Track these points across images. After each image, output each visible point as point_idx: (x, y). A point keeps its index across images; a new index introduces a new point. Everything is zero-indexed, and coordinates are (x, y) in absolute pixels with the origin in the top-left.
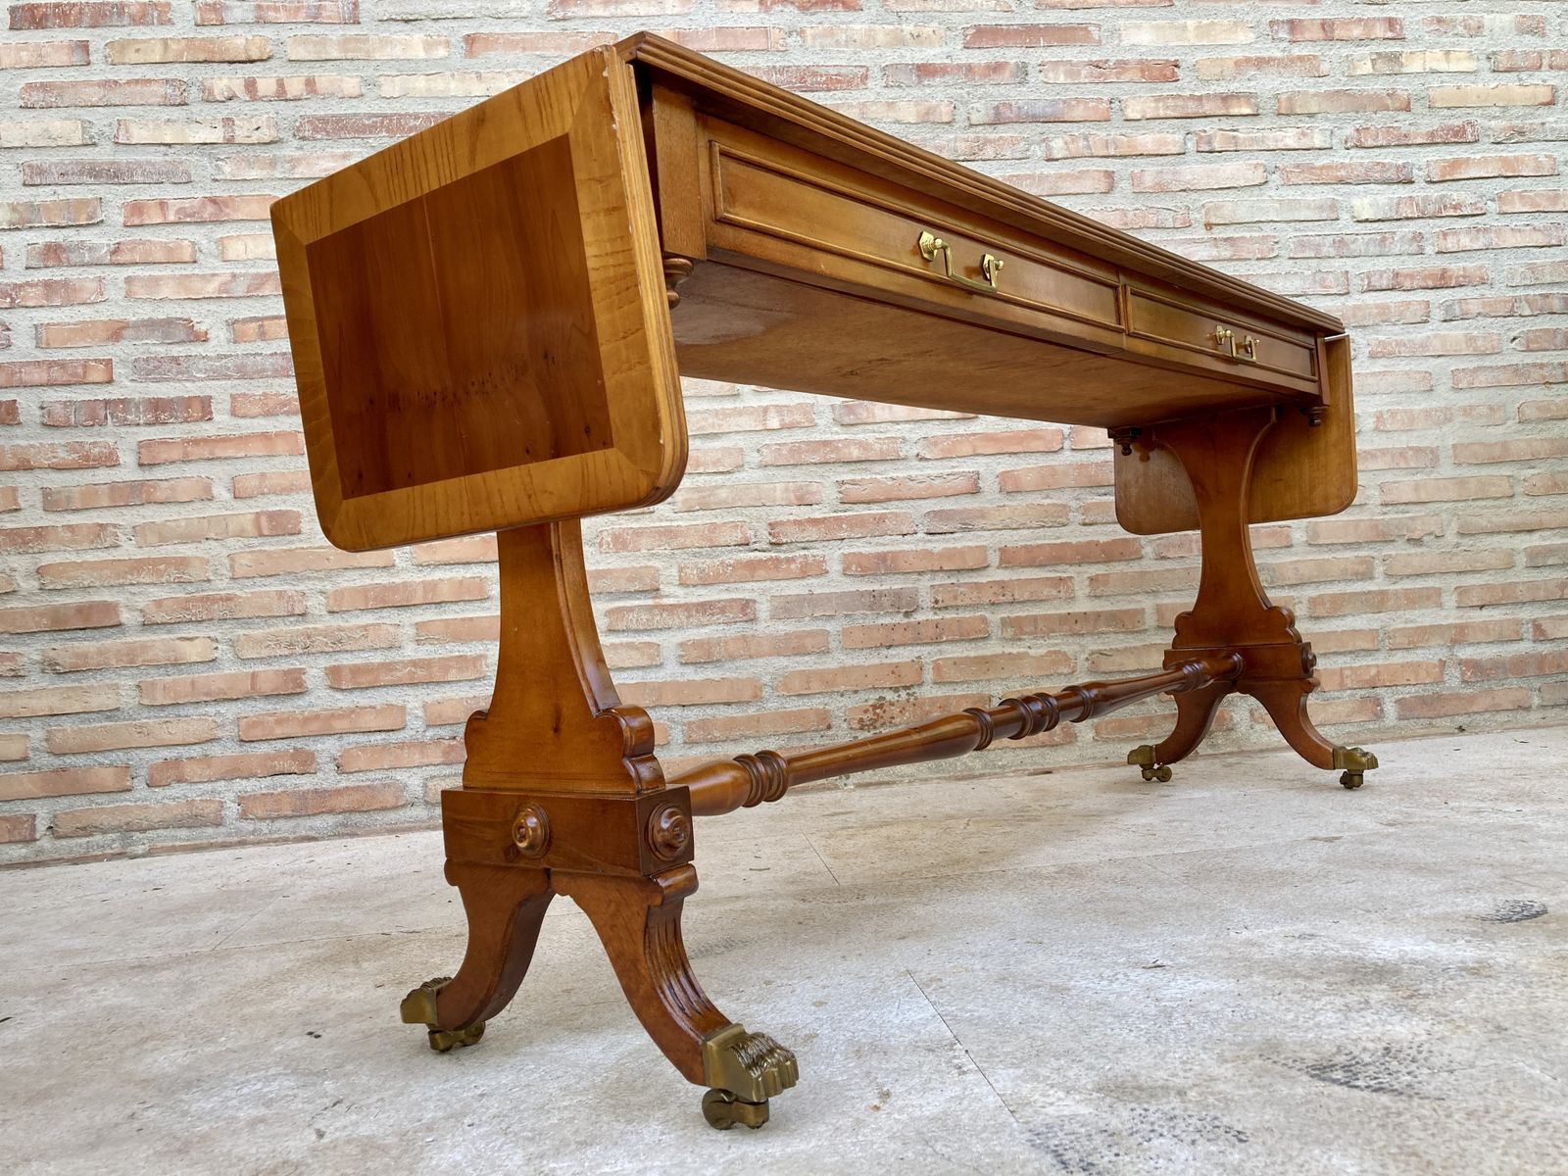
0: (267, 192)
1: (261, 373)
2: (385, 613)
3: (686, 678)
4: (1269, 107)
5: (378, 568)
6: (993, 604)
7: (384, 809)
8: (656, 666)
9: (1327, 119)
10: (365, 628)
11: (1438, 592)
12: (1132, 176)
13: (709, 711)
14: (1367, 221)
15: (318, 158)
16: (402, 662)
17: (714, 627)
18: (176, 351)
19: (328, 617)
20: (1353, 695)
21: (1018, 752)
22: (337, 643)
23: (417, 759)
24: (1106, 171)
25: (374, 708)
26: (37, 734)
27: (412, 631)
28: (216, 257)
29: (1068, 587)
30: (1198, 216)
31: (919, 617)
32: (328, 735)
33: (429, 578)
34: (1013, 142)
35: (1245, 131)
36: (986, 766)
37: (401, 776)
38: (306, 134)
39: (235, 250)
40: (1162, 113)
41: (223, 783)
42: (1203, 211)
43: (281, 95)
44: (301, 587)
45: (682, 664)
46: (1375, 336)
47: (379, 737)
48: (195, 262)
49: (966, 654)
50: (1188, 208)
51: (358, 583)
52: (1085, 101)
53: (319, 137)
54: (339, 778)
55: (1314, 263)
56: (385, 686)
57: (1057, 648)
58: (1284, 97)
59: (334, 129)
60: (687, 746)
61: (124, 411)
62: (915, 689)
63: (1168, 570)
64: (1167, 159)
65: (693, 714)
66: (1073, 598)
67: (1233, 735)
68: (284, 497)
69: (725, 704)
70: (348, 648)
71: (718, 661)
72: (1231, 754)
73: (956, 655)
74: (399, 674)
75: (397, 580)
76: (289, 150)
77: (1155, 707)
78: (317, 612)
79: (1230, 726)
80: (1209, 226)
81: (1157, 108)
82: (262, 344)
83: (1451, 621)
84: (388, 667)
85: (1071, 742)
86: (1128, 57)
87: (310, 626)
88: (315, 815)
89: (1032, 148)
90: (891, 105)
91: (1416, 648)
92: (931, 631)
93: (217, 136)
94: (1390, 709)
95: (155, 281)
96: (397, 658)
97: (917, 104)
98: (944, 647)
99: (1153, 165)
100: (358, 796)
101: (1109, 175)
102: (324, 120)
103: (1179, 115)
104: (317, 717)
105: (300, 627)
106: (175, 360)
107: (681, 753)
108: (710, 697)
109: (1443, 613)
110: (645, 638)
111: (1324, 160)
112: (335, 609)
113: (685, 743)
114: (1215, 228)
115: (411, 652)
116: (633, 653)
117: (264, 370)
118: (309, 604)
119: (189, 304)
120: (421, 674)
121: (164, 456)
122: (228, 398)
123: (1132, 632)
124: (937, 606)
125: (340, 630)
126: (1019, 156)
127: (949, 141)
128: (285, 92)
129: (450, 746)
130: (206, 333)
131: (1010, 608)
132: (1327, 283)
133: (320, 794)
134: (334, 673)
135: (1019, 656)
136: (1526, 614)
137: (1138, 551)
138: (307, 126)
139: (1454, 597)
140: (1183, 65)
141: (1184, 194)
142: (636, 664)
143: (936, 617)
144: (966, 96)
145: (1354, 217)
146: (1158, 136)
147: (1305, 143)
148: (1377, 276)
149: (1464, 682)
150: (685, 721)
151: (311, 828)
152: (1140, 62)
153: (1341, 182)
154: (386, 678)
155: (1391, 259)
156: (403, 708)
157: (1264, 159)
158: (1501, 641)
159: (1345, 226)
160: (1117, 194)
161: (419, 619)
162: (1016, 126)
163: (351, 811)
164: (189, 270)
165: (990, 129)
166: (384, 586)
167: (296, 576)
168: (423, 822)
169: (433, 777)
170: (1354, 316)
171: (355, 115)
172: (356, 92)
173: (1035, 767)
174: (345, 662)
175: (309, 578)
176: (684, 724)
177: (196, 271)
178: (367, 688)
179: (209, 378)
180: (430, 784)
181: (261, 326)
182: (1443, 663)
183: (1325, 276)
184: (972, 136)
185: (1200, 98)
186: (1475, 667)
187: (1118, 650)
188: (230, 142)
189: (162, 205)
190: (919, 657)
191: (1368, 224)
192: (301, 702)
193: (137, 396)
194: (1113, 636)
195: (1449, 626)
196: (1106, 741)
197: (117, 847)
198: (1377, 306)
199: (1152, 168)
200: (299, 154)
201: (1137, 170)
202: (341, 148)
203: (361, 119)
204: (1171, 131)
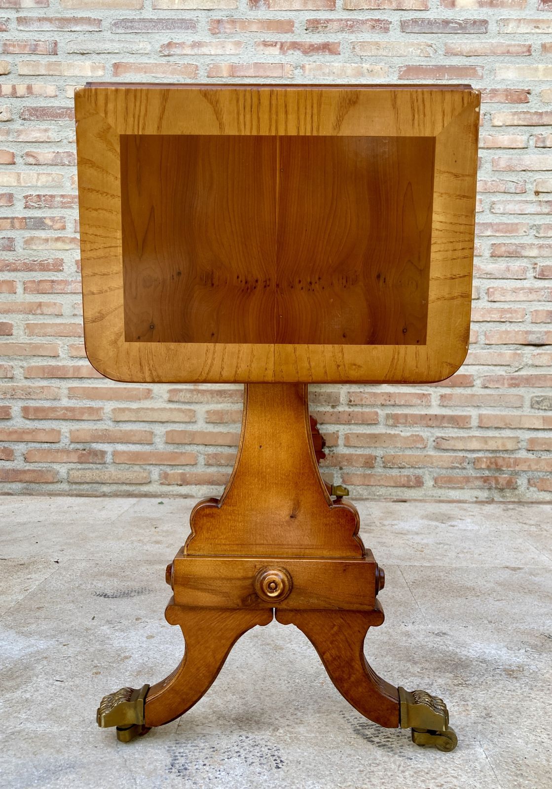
0: (4, 148)
2: (53, 381)
3: (208, 430)
5: (51, 357)
6: (383, 405)
7: (47, 483)
8: (193, 422)
10: (42, 387)
12: (493, 161)
13: (220, 449)
15: (32, 130)
16: (60, 407)
17: (226, 404)
19: (24, 381)
21: (389, 488)
22: (28, 394)
23: (65, 458)
25: (45, 430)
27: (66, 392)
29: (428, 399)
30: (531, 187)
31: (340, 409)
32: (21, 442)
33: (77, 364)
36: (369, 494)
37: (56, 467)
38: (26, 117)
40: (516, 123)
42: (535, 184)
43: (14, 94)
44: (11, 363)
45: (207, 423)
47: (46, 446)
49: (364, 431)
50: (525, 181)
51: (40, 364)
53: (33, 119)
54: (25, 464)
56: (51, 419)
57: (417, 433)
59: (41, 115)
60: (206, 467)
62: (334, 449)
63: (488, 395)
64: (515, 151)
65: (211, 450)
66: (429, 406)
67: (517, 492)
68: (5, 315)
69: (228, 446)
70: (33, 397)
71: (226, 423)
72: (514, 502)
73: (358, 432)
74: (58, 414)
75: (60, 364)
76: (17, 125)
77: (471, 471)
78: (18, 377)
79: (515, 487)
80: (537, 193)
81: (513, 119)
84: (53, 409)
85: (419, 486)
86: (498, 87)
87: (15, 384)
88: (12, 482)
92: (346, 417)
96: (58, 405)
98: (352, 427)
99: (507, 154)
100: (34, 475)
102: (36, 109)
103: (525, 124)
104: (16, 432)
105: (10, 384)
107: (203, 470)
108: (220, 441)
110: (187, 407)
112: (28, 377)
113: (205, 465)
114: (541, 194)
115: (65, 402)
116: (181, 414)
118: (14, 373)
120: (69, 414)
123: (463, 428)
124: (350, 403)
125: (30, 388)
128: (16, 93)
129: (82, 454)
131: (392, 408)
133: (16, 472)
134: (25, 410)
135: (395, 436)
137: (472, 382)
138: (27, 113)
140: (533, 93)
141: (524, 173)
142: (182, 420)
143: (350, 410)
146: (512, 136)
150: (206, 453)
151: (10, 489)
152: (506, 90)
154: (52, 415)
156: (59, 432)
160: (482, 171)
161: (70, 386)
163: (31, 482)
166: (53, 367)
167: (9, 358)
168: (66, 491)
169: (72, 469)
171: (52, 107)
172: (53, 94)
173: (398, 498)
174: (31, 405)
175: (15, 359)
176: (206, 455)
178: (42, 419)
180: (71, 472)
185: (541, 114)
187: (453, 437)
190: (338, 431)
192: (9, 423)
194: (451, 429)
196: (440, 487)
199: (505, 156)
200: (22, 128)
201: (496, 157)
202: (44, 125)
203: (55, 109)
204: (520, 134)
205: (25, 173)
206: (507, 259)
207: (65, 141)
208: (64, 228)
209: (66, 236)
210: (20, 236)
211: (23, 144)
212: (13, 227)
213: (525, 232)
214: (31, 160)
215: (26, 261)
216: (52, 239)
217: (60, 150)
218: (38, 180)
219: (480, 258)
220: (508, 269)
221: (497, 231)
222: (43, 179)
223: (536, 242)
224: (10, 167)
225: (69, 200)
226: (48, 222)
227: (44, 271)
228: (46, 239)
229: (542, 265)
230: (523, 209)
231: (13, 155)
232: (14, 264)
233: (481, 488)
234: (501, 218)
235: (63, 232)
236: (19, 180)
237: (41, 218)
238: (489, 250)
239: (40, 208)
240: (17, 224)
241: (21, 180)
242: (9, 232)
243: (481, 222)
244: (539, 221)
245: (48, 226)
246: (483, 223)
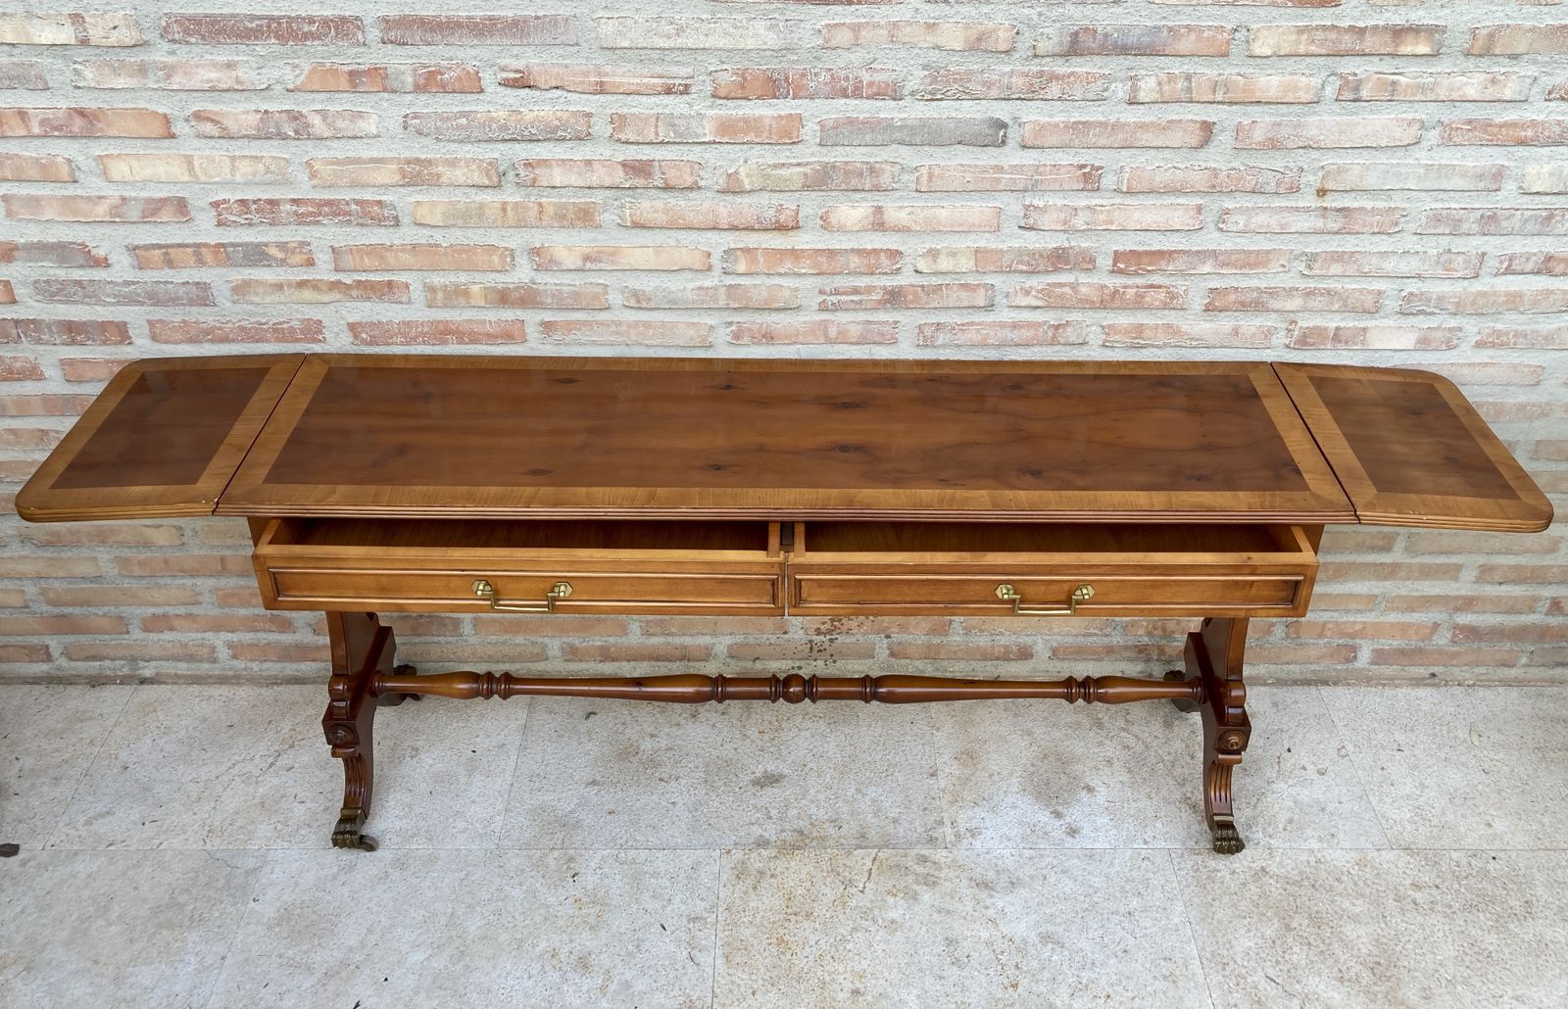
0: (142, 104)
1: (174, 301)
4: (1457, 41)
9: (1535, 62)
11: (1458, 568)
12: (1239, 128)
14: (1538, 193)
15: (197, 66)
18: (78, 274)
20: (1328, 643)
24: (1205, 122)
26: (31, 590)
28: (99, 176)
30: (1311, 178)
34: (1090, 78)
35: (1409, 75)
38: (177, 36)
39: (120, 170)
40: (1302, 49)
41: (210, 633)
42: (1320, 174)
46: (1492, 325)
48: (76, 182)
50: (1302, 170)
52: (1200, 30)
53: (193, 40)
54: (317, 638)
55: (1444, 241)
58: (1484, 32)
59: (210, 33)
61: (35, 331)
64: (1292, 108)
76: (160, 55)
80: (1322, 192)
81: (1297, 42)
82: (172, 272)
83: (1463, 592)
88: (298, 661)
89: (1113, 87)
90: (931, 27)
91: (1413, 611)
93: (66, 35)
94: (1364, 656)
95: (35, 202)
97: (967, 27)
99: (1271, 115)
101: (1207, 128)
102: (195, 20)
103: (1324, 52)
106: (78, 283)
109: (1457, 585)
111: (1512, 115)
114: (1329, 195)
117: (178, 298)
119: (76, 226)
121: (90, 375)
122: (145, 323)
126: (1091, 96)
127: (1003, 75)
130: (106, 259)
132: (1454, 265)
133: (301, 648)
136: (1548, 592)
138: (176, 28)
139: (1475, 573)
141: (1302, 151)
144: (1035, 17)
145: (1521, 188)
146: (1288, 78)
147: (1492, 93)
148: (1523, 260)
149: (1453, 641)
153: (1522, 143)
155: (1549, 239)
157: (1423, 113)
158: (1508, 612)
159: (1508, 196)
160: (1211, 149)
162: (1096, 59)
164: (70, 190)
165: (1060, 61)
170: (1473, 303)
171: (233, 16)
177: (79, 192)
179: (118, 303)
181: (167, 253)
182: (1436, 626)
183: (1453, 257)
184: (1035, 69)
185: (1362, 31)
186: (1473, 633)
188: (84, 42)
189: (22, 114)
191: (1537, 198)
193: (45, 317)
195: (1457, 598)
196: (1062, 660)
197: (126, 671)
198: (1508, 294)
199: (1268, 119)
200: (171, 59)
201: (1246, 121)
202: (223, 55)
203: (242, 21)
204: (1308, 72)
205: (201, 157)
206: (1236, 314)
207: (278, 88)
208: (310, 263)
209: (318, 277)
210: (219, 278)
211: (184, 95)
212: (201, 262)
213: (1283, 266)
214: (208, 128)
215: (243, 323)
216: (290, 285)
217: (272, 107)
218: (233, 169)
219: (1181, 313)
220: (1236, 332)
221: (1224, 265)
222: (245, 169)
223: (1302, 284)
224: (166, 143)
225: (311, 209)
226: (274, 251)
227: (286, 341)
228: (276, 285)
229: (1305, 325)
230: (1287, 224)
231: (167, 120)
232: (220, 329)
233: (1131, 660)
234: (1237, 240)
235: (311, 269)
236: (191, 170)
237: (258, 245)
238: (1202, 298)
239: (250, 225)
240: (208, 257)
241: (197, 169)
242: (194, 272)
243: (1194, 249)
244: (1314, 246)
245: (276, 259)
246: (1198, 252)
